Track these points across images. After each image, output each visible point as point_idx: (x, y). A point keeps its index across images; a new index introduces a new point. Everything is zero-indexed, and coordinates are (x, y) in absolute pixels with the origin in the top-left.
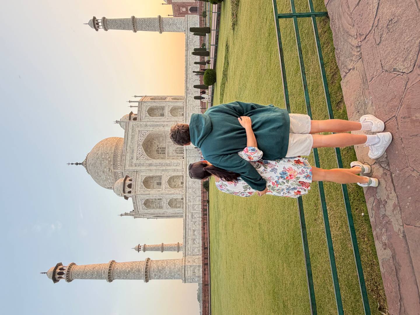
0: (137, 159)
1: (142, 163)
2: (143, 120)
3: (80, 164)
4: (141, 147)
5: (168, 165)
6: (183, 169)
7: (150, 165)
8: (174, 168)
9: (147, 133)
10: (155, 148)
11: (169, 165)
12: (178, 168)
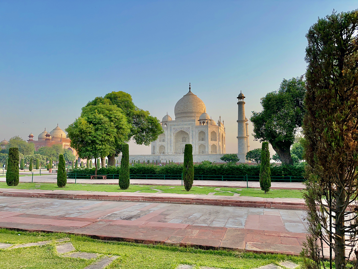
0: (174, 128)
1: (172, 131)
2: (196, 129)
3: (190, 90)
4: (180, 130)
5: (171, 144)
6: (168, 153)
7: (171, 135)
8: (169, 148)
9: (188, 132)
10: (186, 136)
11: (171, 146)
12: (169, 150)
